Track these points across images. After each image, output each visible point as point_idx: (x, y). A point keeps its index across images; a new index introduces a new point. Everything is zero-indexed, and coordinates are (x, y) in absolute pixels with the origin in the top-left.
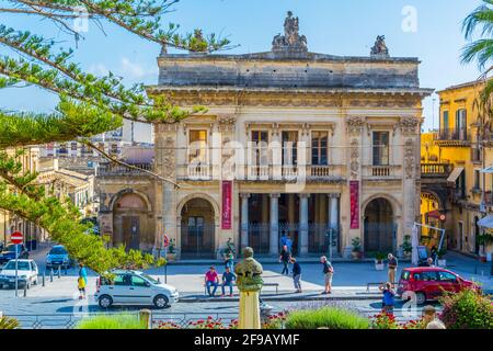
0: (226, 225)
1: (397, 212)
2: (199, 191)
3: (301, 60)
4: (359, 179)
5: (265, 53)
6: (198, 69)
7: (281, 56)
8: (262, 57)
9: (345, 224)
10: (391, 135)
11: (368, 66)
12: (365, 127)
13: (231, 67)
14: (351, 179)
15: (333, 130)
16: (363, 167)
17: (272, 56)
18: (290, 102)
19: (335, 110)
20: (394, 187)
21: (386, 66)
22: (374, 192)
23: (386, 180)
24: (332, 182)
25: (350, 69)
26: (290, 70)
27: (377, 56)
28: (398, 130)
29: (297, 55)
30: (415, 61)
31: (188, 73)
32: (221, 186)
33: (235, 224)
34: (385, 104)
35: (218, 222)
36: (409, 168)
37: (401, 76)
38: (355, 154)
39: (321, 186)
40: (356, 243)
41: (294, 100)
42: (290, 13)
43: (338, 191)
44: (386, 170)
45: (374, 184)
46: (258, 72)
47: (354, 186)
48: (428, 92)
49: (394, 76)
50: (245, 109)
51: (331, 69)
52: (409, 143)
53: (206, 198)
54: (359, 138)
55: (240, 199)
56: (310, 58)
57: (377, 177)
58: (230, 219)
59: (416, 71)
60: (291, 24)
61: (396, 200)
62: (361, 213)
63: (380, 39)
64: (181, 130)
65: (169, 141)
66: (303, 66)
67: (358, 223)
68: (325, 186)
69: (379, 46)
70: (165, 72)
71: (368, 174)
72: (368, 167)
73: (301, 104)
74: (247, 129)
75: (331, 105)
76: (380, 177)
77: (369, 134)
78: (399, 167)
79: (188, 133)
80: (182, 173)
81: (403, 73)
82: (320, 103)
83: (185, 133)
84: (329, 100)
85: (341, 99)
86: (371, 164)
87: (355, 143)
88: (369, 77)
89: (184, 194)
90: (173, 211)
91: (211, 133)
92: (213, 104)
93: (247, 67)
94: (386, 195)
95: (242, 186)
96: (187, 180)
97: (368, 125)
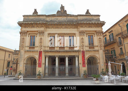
0: (40, 66)
2: (31, 54)
3: (65, 16)
4: (84, 50)
5: (55, 14)
6: (34, 19)
7: (59, 15)
8: (53, 16)
9: (81, 66)
10: (94, 36)
11: (85, 17)
13: (44, 18)
14: (82, 50)
15: (75, 35)
16: (86, 46)
17: (57, 15)
19: (76, 29)
20: (96, 53)
21: (90, 17)
22: (90, 54)
23: (94, 50)
24: (76, 51)
25: (79, 18)
26: (62, 19)
27: (87, 14)
28: (96, 35)
31: (32, 20)
32: (39, 52)
33: (43, 66)
34: (91, 27)
35: (37, 65)
36: (101, 46)
37: (95, 20)
38: (83, 42)
39: (72, 53)
40: (85, 72)
41: (63, 27)
42: (62, 5)
43: (78, 55)
45: (90, 52)
46: (52, 19)
47: (83, 52)
49: (93, 19)
50: (48, 29)
51: (74, 18)
52: (100, 38)
53: (34, 57)
54: (83, 37)
55: (45, 57)
56: (68, 15)
57: (91, 50)
58: (41, 64)
59: (99, 18)
61: (97, 57)
62: (86, 61)
63: (88, 10)
64: (27, 36)
65: (23, 39)
66: (66, 18)
67: (85, 65)
68: (74, 53)
70: (25, 20)
71: (87, 49)
72: (87, 46)
73: (65, 28)
74: (48, 35)
75: (74, 28)
76: (92, 50)
77: (87, 36)
78: (97, 46)
79: (30, 36)
80: (27, 49)
81: (95, 19)
82: (71, 28)
83: (29, 36)
84: (74, 27)
85: (77, 26)
86: (88, 45)
87: (82, 39)
88: (85, 20)
89: (27, 55)
90: (23, 61)
91: (37, 36)
92: (37, 28)
93: (49, 18)
94: (94, 55)
95: (46, 53)
96: (28, 51)
97: (86, 33)
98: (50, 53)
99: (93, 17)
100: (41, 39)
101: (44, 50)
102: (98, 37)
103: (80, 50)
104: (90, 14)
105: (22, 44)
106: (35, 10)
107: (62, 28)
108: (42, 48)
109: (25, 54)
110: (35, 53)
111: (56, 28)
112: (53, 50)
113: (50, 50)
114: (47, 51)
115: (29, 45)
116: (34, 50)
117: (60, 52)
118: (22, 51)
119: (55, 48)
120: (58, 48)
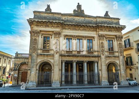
1: (118, 68)
2: (45, 59)
3: (83, 17)
4: (105, 55)
6: (48, 16)
7: (76, 15)
8: (70, 15)
9: (101, 72)
10: (113, 41)
13: (59, 17)
15: (94, 38)
16: (106, 52)
17: (73, 15)
18: (79, 29)
19: (95, 33)
20: (116, 59)
21: (110, 20)
22: (110, 60)
23: (114, 56)
24: (95, 57)
25: (98, 20)
26: (79, 19)
27: (106, 17)
29: (81, 15)
32: (54, 57)
34: (111, 31)
36: (121, 52)
38: (103, 47)
39: (91, 58)
41: (81, 29)
43: (97, 60)
44: (113, 53)
45: (110, 58)
46: (68, 19)
49: (112, 23)
50: (64, 31)
51: (93, 20)
52: (120, 44)
53: (49, 62)
54: (103, 41)
55: (62, 63)
56: (86, 16)
59: (119, 22)
62: (106, 68)
63: (107, 12)
64: (40, 36)
65: (35, 40)
66: (84, 19)
68: (93, 58)
70: (36, 17)
71: (107, 54)
73: (83, 30)
74: (65, 37)
75: (93, 31)
76: (112, 55)
77: (106, 41)
78: (117, 52)
79: (43, 37)
80: (39, 52)
81: (115, 22)
82: (89, 30)
84: (92, 29)
85: (96, 29)
86: (108, 50)
87: (102, 43)
88: (105, 23)
89: (40, 60)
90: (35, 67)
91: (51, 38)
92: (52, 27)
93: (65, 18)
94: (114, 61)
95: (63, 58)
96: (41, 55)
97: (106, 37)
98: (67, 58)
99: (113, 20)
102: (119, 42)
103: (99, 55)
104: (109, 16)
105: (34, 45)
109: (38, 59)
110: (50, 57)
111: (73, 29)
112: (70, 54)
113: (67, 54)
114: (64, 56)
115: (42, 48)
116: (48, 54)
117: (78, 56)
118: (34, 54)
119: (73, 52)
120: (76, 53)
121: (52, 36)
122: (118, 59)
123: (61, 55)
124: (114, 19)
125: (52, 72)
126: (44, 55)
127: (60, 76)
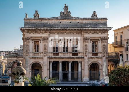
1: (100, 67)
2: (36, 61)
4: (88, 56)
5: (58, 17)
6: (36, 22)
8: (57, 19)
10: (98, 42)
12: (89, 40)
13: (47, 22)
16: (89, 53)
17: (60, 18)
18: (65, 32)
19: (80, 35)
20: (99, 59)
21: (97, 20)
22: (93, 61)
23: (97, 57)
25: (84, 22)
26: (65, 22)
27: (93, 18)
28: (100, 41)
29: (68, 18)
30: (106, 19)
31: (33, 24)
34: (96, 33)
36: (104, 53)
38: (86, 49)
39: (75, 59)
42: (65, 5)
43: (81, 61)
44: (97, 54)
45: (93, 59)
46: (55, 23)
48: (110, 29)
49: (99, 23)
50: (51, 35)
51: (79, 22)
52: (104, 45)
53: (39, 63)
55: (50, 63)
56: (71, 18)
57: (94, 56)
59: (106, 22)
60: (66, 8)
61: (100, 63)
63: (95, 12)
64: (31, 42)
65: (27, 45)
66: (70, 21)
68: (77, 59)
69: (94, 14)
70: (26, 24)
71: (91, 55)
72: (91, 53)
73: (69, 33)
77: (91, 42)
78: (101, 53)
80: (31, 55)
81: (102, 23)
82: (75, 33)
83: (32, 42)
85: (82, 31)
87: (86, 45)
89: (32, 61)
90: (28, 67)
91: (40, 42)
92: (41, 33)
93: (52, 22)
94: (97, 62)
95: (50, 59)
96: (33, 57)
97: (90, 39)
98: (54, 59)
99: (100, 21)
100: (45, 45)
101: (49, 56)
103: (83, 57)
105: (27, 50)
106: (36, 11)
107: (66, 33)
108: (47, 54)
109: (30, 61)
110: (39, 59)
111: (59, 33)
112: (57, 56)
113: (54, 56)
114: (52, 58)
115: (33, 52)
116: (38, 56)
117: (63, 58)
118: (27, 57)
119: (59, 54)
120: (62, 55)
121: (40, 41)
122: (101, 59)
123: (49, 58)
124: (102, 19)
125: (42, 71)
126: (35, 57)
127: (49, 74)
